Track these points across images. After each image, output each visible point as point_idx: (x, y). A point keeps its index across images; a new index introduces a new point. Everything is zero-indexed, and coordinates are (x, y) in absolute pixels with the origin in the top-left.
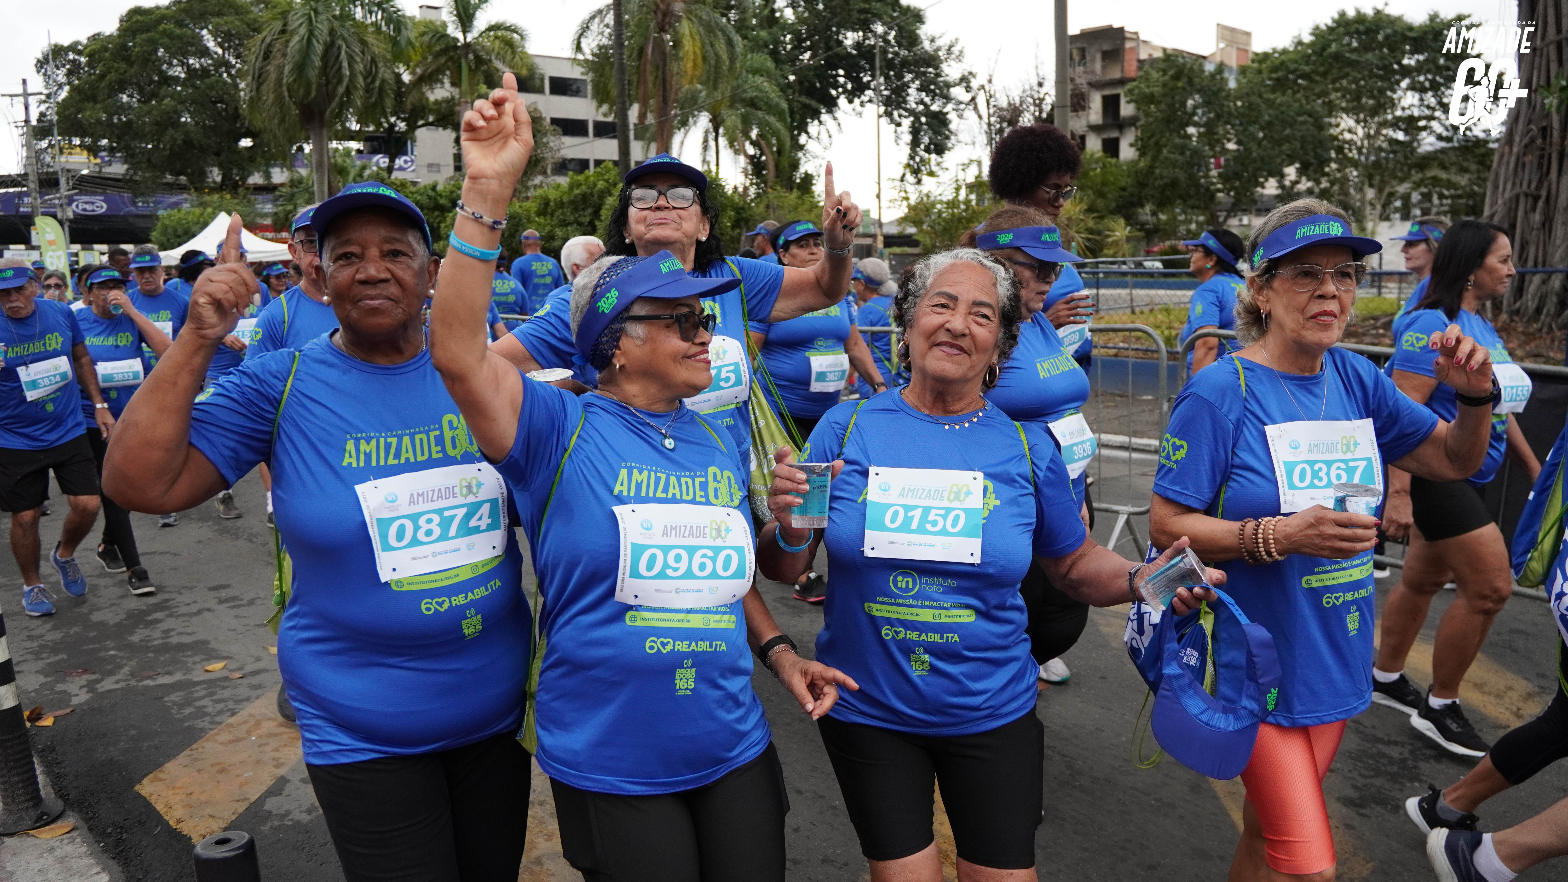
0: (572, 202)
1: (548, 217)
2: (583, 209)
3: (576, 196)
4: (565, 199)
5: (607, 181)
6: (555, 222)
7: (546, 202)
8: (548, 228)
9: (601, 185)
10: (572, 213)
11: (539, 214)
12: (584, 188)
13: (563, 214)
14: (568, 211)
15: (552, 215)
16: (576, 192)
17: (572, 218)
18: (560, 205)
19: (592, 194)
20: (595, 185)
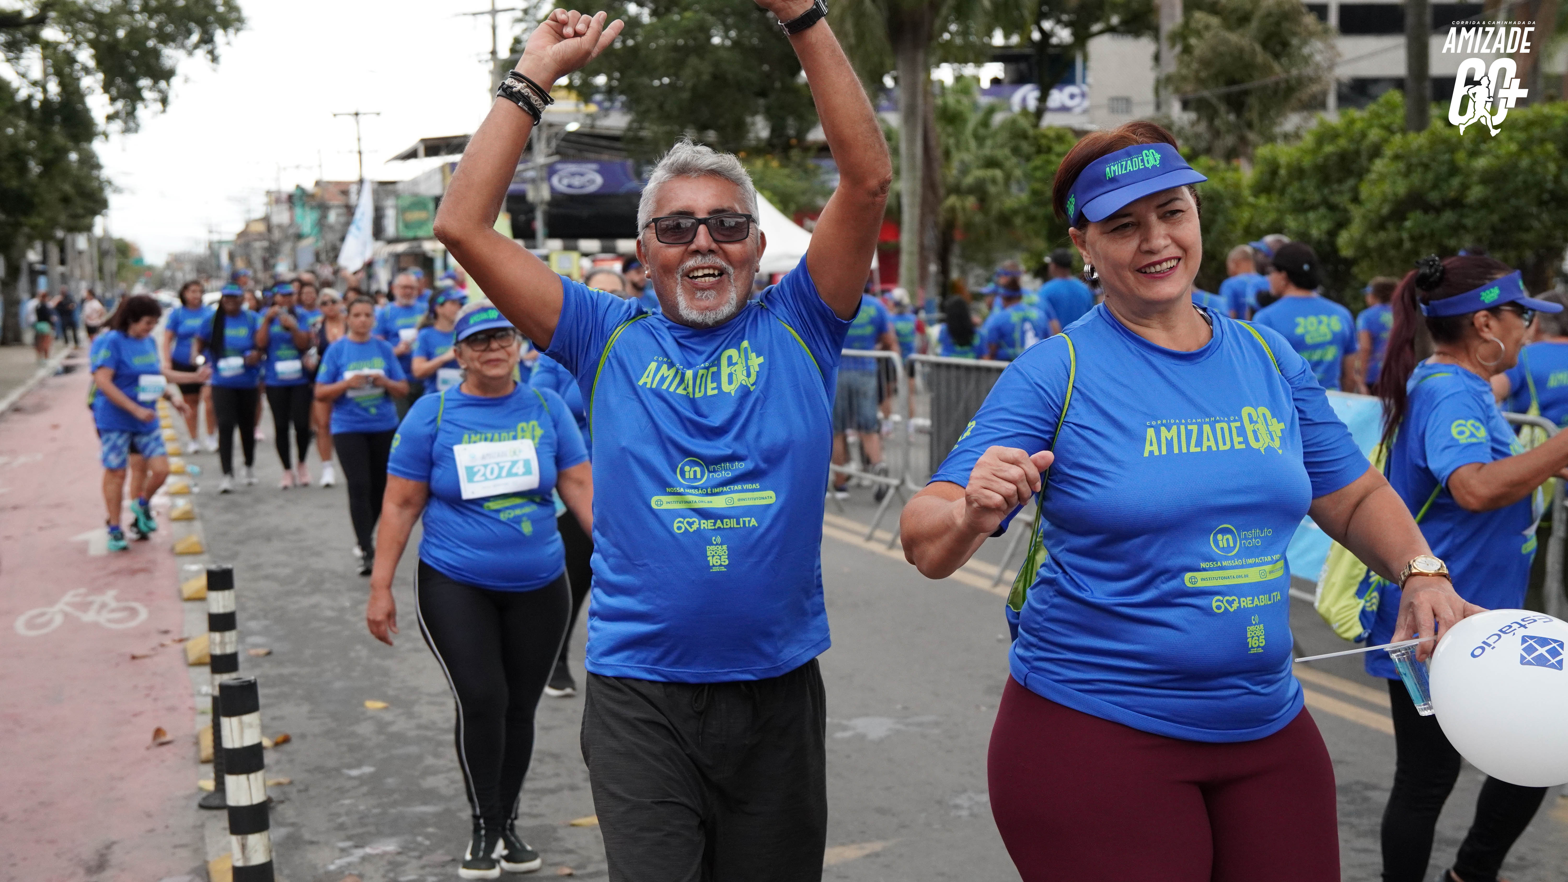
0: (1317, 168)
1: (1275, 196)
2: (1340, 181)
3: (1327, 158)
4: (1307, 162)
6: (1287, 202)
7: (1274, 170)
8: (1272, 216)
9: (1375, 135)
10: (1318, 188)
11: (1257, 191)
12: (1343, 142)
13: (1300, 190)
14: (1310, 185)
15: (1282, 190)
16: (1329, 149)
17: (1316, 197)
18: (1298, 172)
19: (1356, 154)
20: (1363, 136)
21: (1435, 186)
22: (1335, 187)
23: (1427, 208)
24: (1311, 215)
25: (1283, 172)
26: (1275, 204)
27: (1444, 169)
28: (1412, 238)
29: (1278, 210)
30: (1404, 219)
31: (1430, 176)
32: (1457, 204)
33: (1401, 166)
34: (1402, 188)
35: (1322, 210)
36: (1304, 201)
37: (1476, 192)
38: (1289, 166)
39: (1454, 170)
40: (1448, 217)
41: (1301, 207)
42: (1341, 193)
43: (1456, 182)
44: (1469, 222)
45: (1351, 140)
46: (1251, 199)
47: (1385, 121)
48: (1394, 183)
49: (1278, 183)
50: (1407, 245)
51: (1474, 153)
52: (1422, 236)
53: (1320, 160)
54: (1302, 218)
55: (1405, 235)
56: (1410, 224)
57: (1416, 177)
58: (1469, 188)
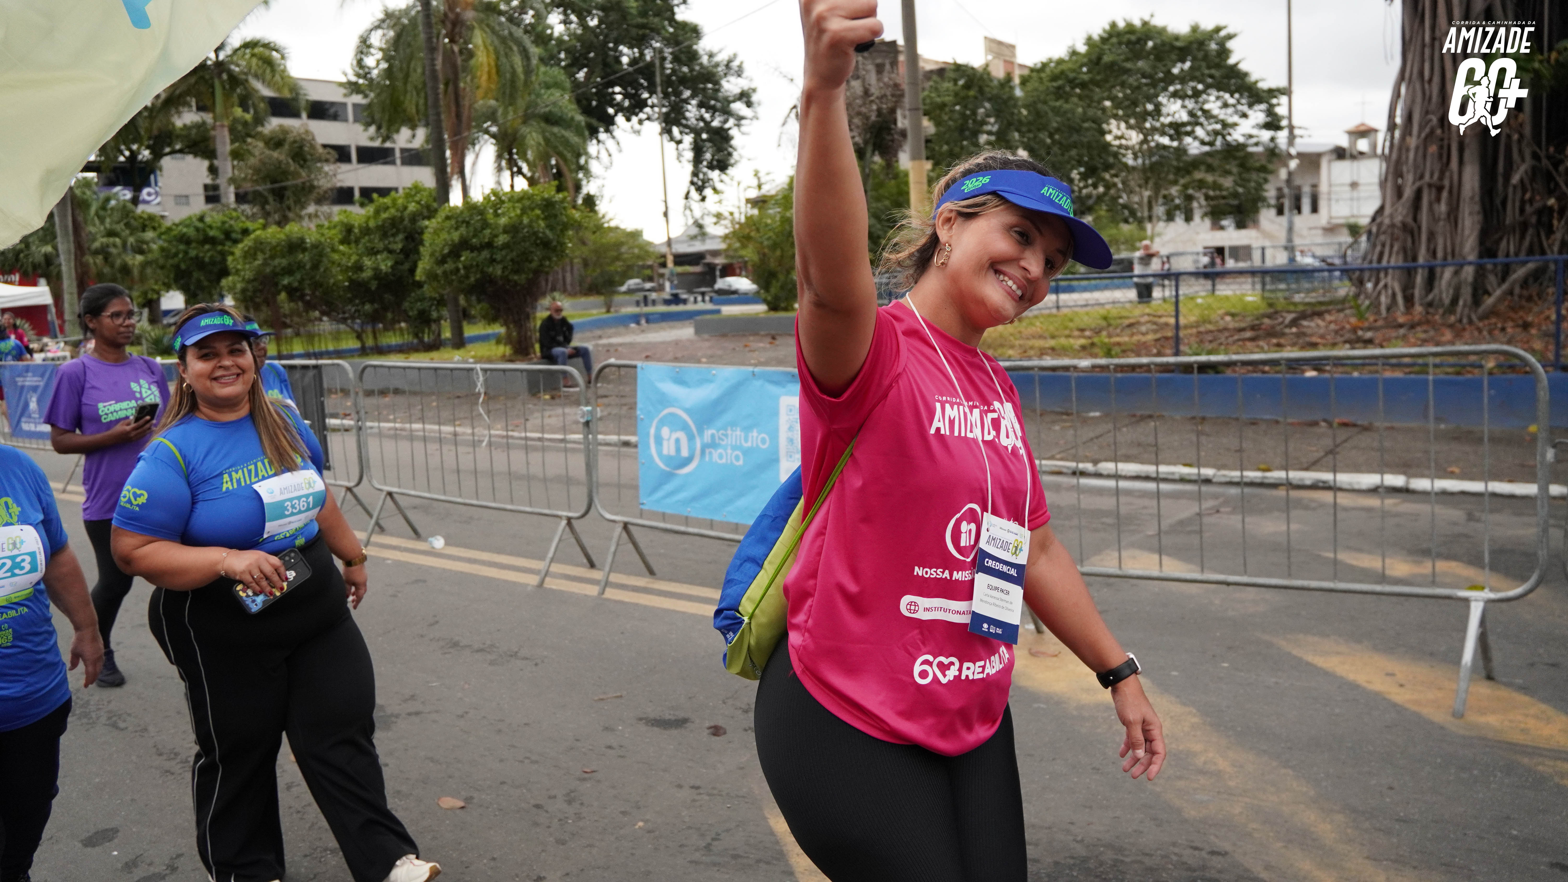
0: (378, 227)
1: (353, 245)
2: (394, 235)
3: (384, 220)
4: (372, 224)
5: (418, 203)
7: (349, 229)
8: (354, 258)
9: (412, 207)
10: (381, 240)
11: (342, 242)
12: (393, 211)
13: (370, 241)
14: (376, 238)
15: (357, 242)
16: (384, 215)
17: (381, 246)
18: (366, 231)
19: (402, 219)
20: (405, 208)
21: (475, 236)
22: (391, 239)
23: (473, 249)
24: (379, 257)
25: (356, 231)
26: (354, 250)
27: (479, 225)
28: (465, 267)
29: (358, 255)
30: (460, 256)
31: (471, 229)
32: (489, 245)
33: (453, 222)
34: (456, 236)
35: (385, 254)
36: (373, 249)
37: (502, 239)
38: (360, 226)
39: (485, 224)
40: (485, 254)
41: (372, 252)
42: (396, 243)
43: (487, 232)
44: (498, 257)
45: (398, 210)
46: (341, 248)
47: (417, 198)
48: (449, 232)
49: (352, 237)
50: (462, 272)
51: (496, 215)
52: (472, 266)
53: (380, 223)
55: (461, 266)
56: (463, 259)
57: (463, 230)
58: (496, 236)
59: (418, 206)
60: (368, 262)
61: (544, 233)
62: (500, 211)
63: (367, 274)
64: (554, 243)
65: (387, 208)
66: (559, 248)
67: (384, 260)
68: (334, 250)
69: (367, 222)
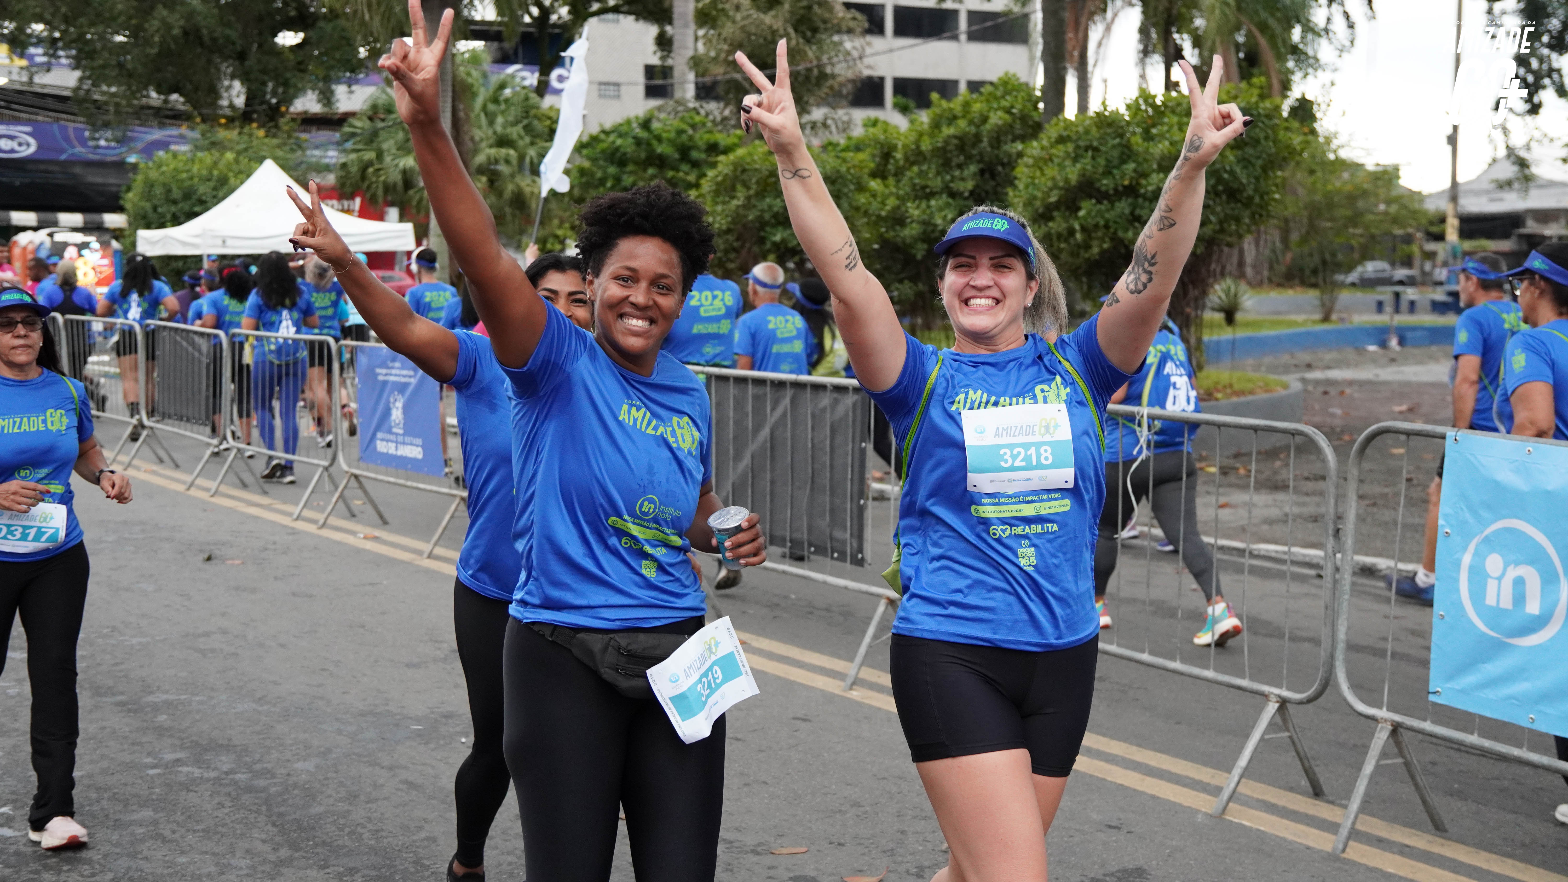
0: (935, 152)
1: (891, 181)
2: (961, 166)
3: (948, 139)
4: (926, 145)
5: (1008, 111)
6: (905, 188)
7: (886, 153)
8: (892, 202)
9: (997, 119)
10: (938, 173)
11: (874, 175)
12: (962, 124)
13: (921, 174)
14: (930, 169)
15: (898, 174)
16: (948, 131)
17: (937, 183)
18: (916, 156)
19: (978, 138)
20: (985, 119)
21: (1108, 173)
22: (957, 173)
23: (1101, 196)
24: (933, 203)
25: (899, 155)
26: (893, 189)
27: (1115, 153)
28: (1085, 230)
29: (898, 197)
30: (1079, 209)
31: (1102, 161)
32: (1131, 191)
33: (1070, 147)
34: (1073, 173)
35: (944, 199)
36: (924, 188)
38: (905, 149)
39: (1127, 154)
40: (1123, 206)
41: (923, 194)
42: (963, 179)
43: (1129, 167)
45: (971, 122)
46: (875, 185)
47: (1005, 102)
48: (1061, 166)
49: (891, 167)
51: (1148, 138)
52: (1096, 228)
53: (940, 144)
54: (924, 205)
55: (1077, 227)
56: (1081, 213)
57: (1086, 161)
58: (1145, 175)
59: (1007, 117)
60: (914, 211)
61: (1232, 172)
62: (1154, 131)
63: (910, 232)
64: (1250, 191)
65: (953, 119)
66: (1257, 200)
67: (941, 209)
68: (861, 188)
69: (917, 143)
